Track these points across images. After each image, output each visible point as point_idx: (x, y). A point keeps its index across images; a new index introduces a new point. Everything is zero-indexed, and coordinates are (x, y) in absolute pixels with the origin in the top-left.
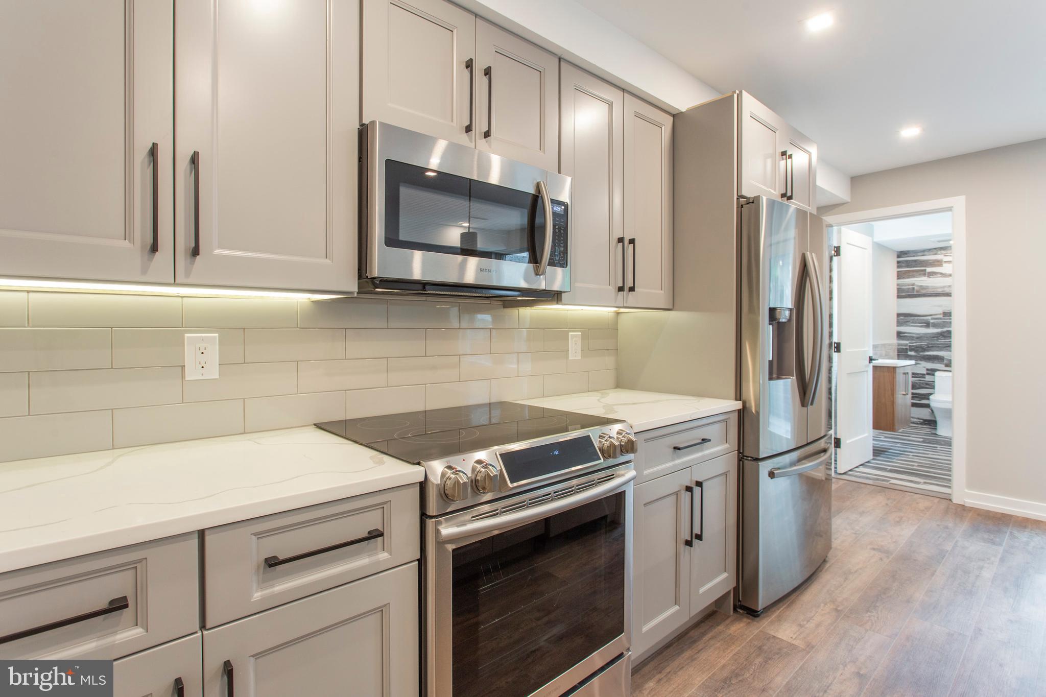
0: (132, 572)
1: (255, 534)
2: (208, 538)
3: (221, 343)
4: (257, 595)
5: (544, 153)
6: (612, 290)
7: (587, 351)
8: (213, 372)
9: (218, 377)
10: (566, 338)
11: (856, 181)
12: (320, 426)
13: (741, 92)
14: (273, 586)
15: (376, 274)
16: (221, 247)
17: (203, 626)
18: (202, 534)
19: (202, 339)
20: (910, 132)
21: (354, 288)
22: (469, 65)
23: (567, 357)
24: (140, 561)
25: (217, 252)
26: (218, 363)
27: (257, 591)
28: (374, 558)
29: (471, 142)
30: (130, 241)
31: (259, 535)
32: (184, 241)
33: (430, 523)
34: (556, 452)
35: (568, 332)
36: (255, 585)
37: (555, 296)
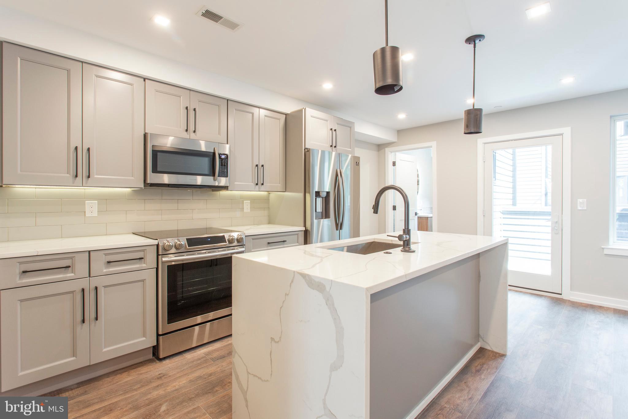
0: (71, 260)
1: (104, 254)
2: (91, 253)
3: (98, 204)
4: (105, 270)
5: (220, 135)
6: (253, 185)
7: (252, 208)
8: (95, 214)
9: (97, 215)
10: (243, 203)
11: (400, 132)
12: (133, 233)
13: (305, 108)
14: (109, 269)
15: (149, 182)
16: (97, 175)
17: (90, 276)
18: (89, 252)
19: (92, 203)
20: (402, 116)
21: (143, 186)
22: (187, 108)
23: (243, 211)
24: (73, 257)
25: (96, 176)
26: (97, 211)
27: (105, 269)
28: (141, 265)
29: (188, 134)
30: (69, 174)
31: (106, 254)
32: (85, 174)
33: (160, 257)
34: (209, 240)
35: (243, 201)
36: (104, 268)
37: (226, 188)
